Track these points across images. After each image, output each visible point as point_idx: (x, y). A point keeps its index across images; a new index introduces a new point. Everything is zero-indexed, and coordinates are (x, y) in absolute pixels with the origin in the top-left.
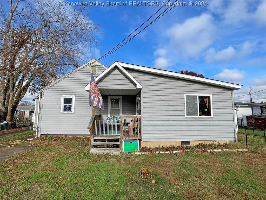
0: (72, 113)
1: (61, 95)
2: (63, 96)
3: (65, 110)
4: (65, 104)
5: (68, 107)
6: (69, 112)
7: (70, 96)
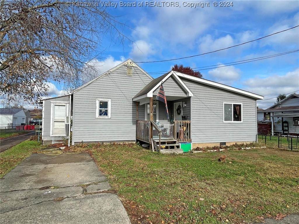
0: (108, 119)
1: (95, 98)
2: (98, 99)
3: (100, 115)
4: (100, 109)
5: (104, 112)
6: (105, 117)
7: (106, 99)
